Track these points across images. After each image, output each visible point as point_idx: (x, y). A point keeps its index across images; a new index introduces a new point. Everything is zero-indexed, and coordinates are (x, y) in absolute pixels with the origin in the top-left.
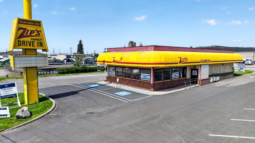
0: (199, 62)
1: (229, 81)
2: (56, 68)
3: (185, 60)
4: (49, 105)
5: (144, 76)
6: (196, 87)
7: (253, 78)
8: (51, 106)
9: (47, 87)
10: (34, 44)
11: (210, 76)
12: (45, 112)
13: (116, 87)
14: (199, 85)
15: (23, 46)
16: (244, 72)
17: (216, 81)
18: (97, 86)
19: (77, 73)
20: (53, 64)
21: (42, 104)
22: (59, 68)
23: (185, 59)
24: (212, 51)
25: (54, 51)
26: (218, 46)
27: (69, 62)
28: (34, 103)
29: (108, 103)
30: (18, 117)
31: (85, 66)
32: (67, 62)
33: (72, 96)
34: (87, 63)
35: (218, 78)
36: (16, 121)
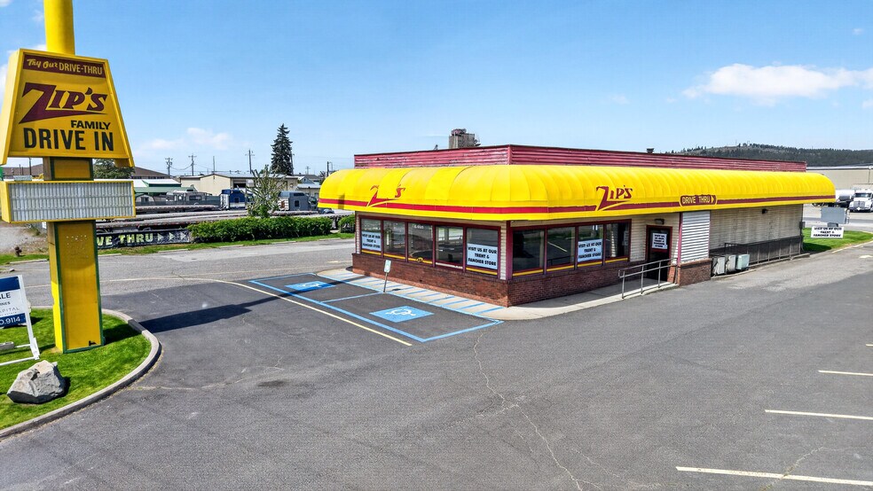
0: (676, 204)
1: (783, 268)
2: (188, 224)
3: (621, 197)
4: (135, 355)
5: (479, 253)
6: (661, 290)
7: (868, 260)
8: (140, 358)
9: (146, 289)
10: (82, 139)
11: (714, 253)
12: (115, 380)
13: (381, 291)
14: (674, 285)
15: (42, 146)
16: (842, 237)
17: (737, 271)
18: (317, 285)
19: (259, 241)
20: (184, 210)
21: (112, 351)
22: (197, 223)
23: (623, 192)
24: (723, 163)
25: (192, 165)
26: (761, 146)
27: (237, 201)
28: (87, 346)
29: (341, 349)
30: (19, 398)
31: (289, 215)
32: (230, 201)
33: (221, 321)
34: (297, 204)
35: (744, 260)
36: (9, 412)
